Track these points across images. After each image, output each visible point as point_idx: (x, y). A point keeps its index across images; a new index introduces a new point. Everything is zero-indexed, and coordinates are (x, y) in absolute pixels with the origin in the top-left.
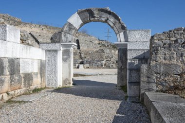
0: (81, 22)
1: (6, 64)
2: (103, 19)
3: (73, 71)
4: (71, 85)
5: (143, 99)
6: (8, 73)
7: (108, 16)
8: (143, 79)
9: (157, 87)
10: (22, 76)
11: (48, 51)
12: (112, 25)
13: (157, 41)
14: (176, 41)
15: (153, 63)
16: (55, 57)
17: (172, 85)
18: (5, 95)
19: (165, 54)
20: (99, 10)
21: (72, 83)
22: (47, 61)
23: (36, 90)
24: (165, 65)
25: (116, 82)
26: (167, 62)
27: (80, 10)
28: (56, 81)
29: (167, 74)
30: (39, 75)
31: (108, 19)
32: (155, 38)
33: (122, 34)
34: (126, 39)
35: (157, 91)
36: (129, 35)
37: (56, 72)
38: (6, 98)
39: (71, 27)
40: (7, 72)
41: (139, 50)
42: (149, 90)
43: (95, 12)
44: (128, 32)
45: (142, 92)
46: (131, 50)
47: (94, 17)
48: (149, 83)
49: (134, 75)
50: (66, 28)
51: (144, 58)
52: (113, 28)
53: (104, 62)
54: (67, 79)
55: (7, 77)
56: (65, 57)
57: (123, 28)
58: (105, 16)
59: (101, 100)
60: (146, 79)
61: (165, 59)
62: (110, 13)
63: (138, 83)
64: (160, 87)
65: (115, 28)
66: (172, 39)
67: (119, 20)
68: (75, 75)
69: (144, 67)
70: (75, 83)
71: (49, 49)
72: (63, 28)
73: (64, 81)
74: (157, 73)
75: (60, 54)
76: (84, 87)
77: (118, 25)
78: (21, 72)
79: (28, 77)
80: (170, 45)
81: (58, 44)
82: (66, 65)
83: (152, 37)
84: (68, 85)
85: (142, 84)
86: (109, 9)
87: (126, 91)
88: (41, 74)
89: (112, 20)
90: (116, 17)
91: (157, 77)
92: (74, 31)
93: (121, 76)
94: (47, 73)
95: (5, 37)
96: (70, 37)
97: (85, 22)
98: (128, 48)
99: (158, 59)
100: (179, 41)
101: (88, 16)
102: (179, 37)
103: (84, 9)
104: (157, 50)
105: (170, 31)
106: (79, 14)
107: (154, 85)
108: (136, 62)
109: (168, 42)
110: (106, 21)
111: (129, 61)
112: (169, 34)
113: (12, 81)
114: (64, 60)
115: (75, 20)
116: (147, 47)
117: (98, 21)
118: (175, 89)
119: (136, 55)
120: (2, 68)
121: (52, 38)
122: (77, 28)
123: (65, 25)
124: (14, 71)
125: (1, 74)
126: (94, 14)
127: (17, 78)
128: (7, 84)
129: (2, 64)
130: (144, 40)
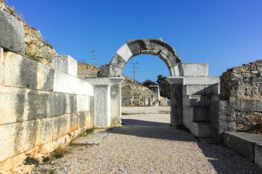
0: (131, 54)
1: (68, 101)
2: (156, 51)
3: (121, 111)
4: (120, 125)
5: (222, 140)
6: (69, 112)
7: (162, 48)
9: (237, 126)
10: (79, 114)
11: (96, 86)
12: (165, 57)
13: (236, 75)
14: (258, 75)
15: (232, 99)
16: (105, 93)
17: (255, 124)
18: (67, 136)
19: (246, 89)
20: (151, 41)
21: (121, 122)
22: (96, 98)
24: (246, 101)
26: (249, 98)
27: (129, 41)
28: (105, 120)
29: (248, 112)
30: (89, 114)
31: (160, 51)
32: (235, 71)
33: (176, 68)
34: (182, 73)
35: (237, 131)
36: (184, 69)
37: (105, 110)
38: (69, 140)
39: (120, 59)
40: (68, 110)
42: (229, 129)
43: (146, 43)
44: (183, 65)
46: (191, 85)
47: (146, 49)
48: (228, 121)
50: (115, 61)
52: (166, 61)
53: (132, 100)
54: (116, 118)
55: (68, 116)
56: (114, 93)
57: (178, 61)
58: (157, 48)
60: (224, 117)
61: (246, 94)
62: (163, 44)
64: (241, 127)
65: (168, 61)
66: (253, 72)
67: (173, 52)
68: (123, 114)
69: (223, 104)
70: (124, 122)
72: (111, 61)
73: (113, 121)
74: (237, 110)
77: (172, 58)
78: (78, 110)
79: (82, 116)
80: (251, 79)
81: (105, 79)
82: (115, 102)
84: (118, 125)
86: (161, 40)
88: (91, 112)
89: (165, 52)
90: (170, 49)
91: (237, 115)
92: (123, 64)
95: (66, 69)
96: (119, 71)
97: (134, 55)
98: (185, 83)
99: (238, 94)
101: (139, 47)
102: (261, 70)
103: (134, 40)
104: (237, 85)
105: (251, 64)
106: (129, 45)
107: (234, 124)
108: (199, 98)
109: (249, 75)
110: (158, 53)
112: (250, 67)
113: (72, 120)
114: (113, 97)
115: (125, 52)
117: (150, 53)
119: (195, 90)
120: (65, 105)
121: (98, 72)
122: (126, 60)
123: (113, 57)
124: (73, 109)
125: (64, 113)
126: (146, 46)
127: (75, 117)
128: (68, 124)
129: (65, 100)
130: (201, 74)
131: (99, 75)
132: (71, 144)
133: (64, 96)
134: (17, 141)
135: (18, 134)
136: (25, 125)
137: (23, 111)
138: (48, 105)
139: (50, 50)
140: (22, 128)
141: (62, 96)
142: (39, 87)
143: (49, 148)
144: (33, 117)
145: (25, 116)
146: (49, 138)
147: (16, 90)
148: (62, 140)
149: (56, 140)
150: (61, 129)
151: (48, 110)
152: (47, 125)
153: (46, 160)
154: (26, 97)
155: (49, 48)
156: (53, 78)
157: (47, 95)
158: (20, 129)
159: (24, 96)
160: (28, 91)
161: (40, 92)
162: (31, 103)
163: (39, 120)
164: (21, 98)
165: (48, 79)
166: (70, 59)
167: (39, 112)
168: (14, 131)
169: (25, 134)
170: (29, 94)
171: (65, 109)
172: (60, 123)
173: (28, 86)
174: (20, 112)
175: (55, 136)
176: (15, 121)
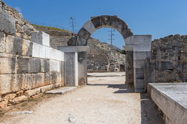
1: (42, 64)
6: (44, 71)
7: (117, 23)
10: (51, 73)
11: (66, 53)
18: (42, 88)
22: (66, 63)
30: (60, 75)
31: (117, 26)
33: (129, 38)
37: (73, 72)
38: (43, 90)
39: (85, 32)
40: (43, 69)
43: (106, 19)
44: (134, 37)
46: (137, 52)
47: (105, 24)
49: (140, 72)
50: (81, 33)
54: (82, 79)
55: (42, 75)
56: (81, 59)
57: (130, 33)
58: (114, 23)
62: (118, 20)
67: (126, 26)
71: (66, 51)
73: (80, 81)
75: (76, 54)
77: (125, 31)
78: (50, 70)
79: (54, 75)
81: (73, 47)
82: (82, 66)
88: (62, 74)
89: (120, 26)
93: (129, 77)
94: (65, 73)
95: (41, 41)
98: (134, 51)
106: (92, 20)
110: (115, 27)
113: (45, 77)
115: (89, 26)
120: (40, 66)
124: (47, 70)
125: (40, 72)
126: (105, 21)
127: (48, 75)
128: (43, 80)
129: (40, 63)
131: (69, 44)
132: (45, 93)
133: (40, 60)
134: (11, 84)
135: (12, 80)
136: (16, 75)
137: (15, 67)
138: (29, 65)
139: (30, 27)
140: (14, 78)
141: (38, 60)
142: (23, 54)
143: (30, 93)
144: (20, 72)
145: (16, 71)
146: (29, 87)
148: (38, 90)
149: (34, 89)
150: (38, 82)
152: (29, 78)
154: (17, 60)
155: (28, 25)
156: (32, 48)
157: (28, 59)
159: (15, 59)
160: (17, 56)
161: (24, 57)
162: (19, 63)
163: (23, 74)
164: (13, 59)
165: (29, 49)
166: (44, 34)
167: (24, 69)
168: (10, 78)
169: (16, 81)
170: (18, 58)
171: (40, 69)
172: (37, 78)
173: (17, 54)
174: (13, 68)
176: (10, 72)
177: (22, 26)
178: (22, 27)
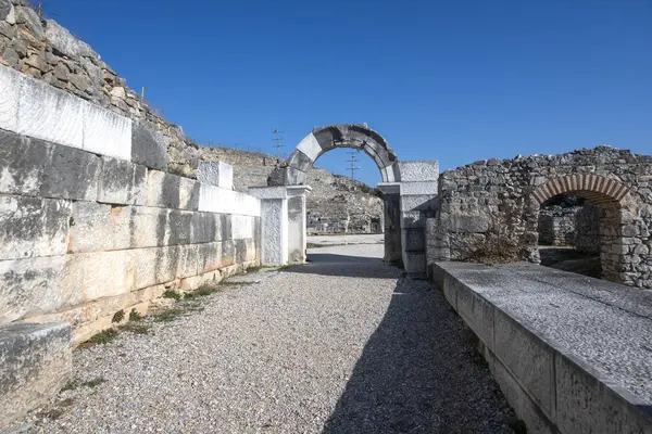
0: (319, 149)
1: (219, 224)
2: (357, 144)
3: (306, 239)
4: (304, 262)
5: (431, 274)
6: (220, 239)
7: (366, 138)
8: (431, 242)
9: (452, 253)
10: (235, 243)
11: (265, 201)
12: (372, 153)
13: (448, 182)
14: (477, 181)
15: (444, 216)
16: (278, 210)
17: (475, 249)
18: (217, 272)
19: (462, 202)
20: (350, 129)
21: (305, 257)
22: (264, 219)
23: (251, 270)
24: (463, 218)
25: (382, 255)
26: (466, 214)
27: (317, 129)
28: (279, 254)
29: (465, 233)
30: (253, 244)
31: (365, 143)
32: (446, 177)
33: (390, 169)
34: (398, 178)
35: (452, 260)
36: (402, 170)
37: (279, 238)
38: (219, 278)
39: (302, 157)
40: (219, 236)
41: (420, 196)
42: (441, 259)
43: (343, 132)
44: (399, 164)
45: (430, 262)
46: (407, 196)
47: (342, 140)
48: (439, 248)
49: (415, 238)
50: (294, 161)
51: (430, 209)
52: (374, 158)
53: (347, 222)
54: (297, 251)
55: (218, 245)
56: (293, 210)
57: (392, 158)
58: (360, 139)
59: (366, 280)
60: (434, 243)
61: (461, 208)
62: (368, 133)
63: (422, 251)
64: (456, 254)
65: (377, 158)
66: (471, 178)
67: (384, 145)
68: (309, 245)
69: (431, 223)
70: (310, 258)
71: (265, 197)
72: (289, 160)
73: (292, 255)
74: (451, 232)
75: (285, 204)
76: (325, 264)
77: (382, 153)
78: (233, 237)
79: (241, 246)
80: (468, 187)
81: (279, 188)
82: (296, 225)
83: (441, 176)
84: (299, 262)
85: (429, 251)
86: (366, 125)
87: (402, 267)
88: (255, 241)
89: (372, 144)
90: (379, 140)
91: (451, 239)
92: (307, 164)
93: (392, 244)
94: (263, 240)
95: (217, 178)
96: (301, 176)
97: (325, 149)
98: (402, 193)
99: (451, 209)
100: (481, 181)
101: (331, 137)
102: (480, 175)
103: (324, 127)
104: (450, 195)
105: (467, 166)
106: (315, 135)
107: (448, 251)
108: (416, 217)
109: (465, 182)
110: (362, 147)
111: (405, 216)
112: (466, 171)
113: (224, 251)
114: (292, 216)
115: (310, 146)
116: (433, 190)
117: (349, 146)
118: (478, 255)
119: (415, 204)
120: (214, 229)
121: (269, 179)
122: (313, 159)
123: (293, 154)
124: (226, 235)
125: (213, 239)
126: (341, 135)
127: (229, 246)
128: (219, 255)
129: (214, 223)
130: (428, 179)
131: (271, 182)
132: (221, 283)
133: (213, 217)
134: (157, 267)
135: (158, 260)
136: (165, 250)
137: (164, 235)
138: (192, 227)
139: (195, 152)
140: (163, 254)
141: (210, 216)
142: (181, 206)
143: (193, 283)
144: (174, 242)
145: (166, 241)
146: (192, 271)
147: (158, 211)
148: (209, 276)
149: (201, 275)
150: (209, 261)
151: (192, 234)
152: (191, 253)
153: (188, 296)
154: (168, 219)
155: (193, 148)
156: (198, 194)
157: (191, 215)
158: (160, 255)
159: (165, 217)
160: (169, 211)
161: (182, 212)
162: (172, 225)
163: (181, 247)
164: (162, 219)
165: (192, 196)
166: (222, 165)
167: (181, 236)
168: (154, 256)
169: (165, 261)
170: (170, 214)
171: (214, 234)
172: (207, 252)
173: (169, 206)
174: (160, 235)
175: (200, 269)
176: (155, 244)
177: (181, 150)
178: (182, 154)
